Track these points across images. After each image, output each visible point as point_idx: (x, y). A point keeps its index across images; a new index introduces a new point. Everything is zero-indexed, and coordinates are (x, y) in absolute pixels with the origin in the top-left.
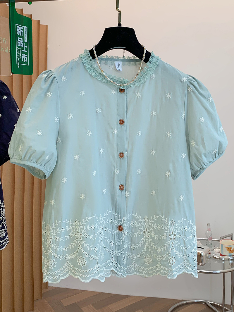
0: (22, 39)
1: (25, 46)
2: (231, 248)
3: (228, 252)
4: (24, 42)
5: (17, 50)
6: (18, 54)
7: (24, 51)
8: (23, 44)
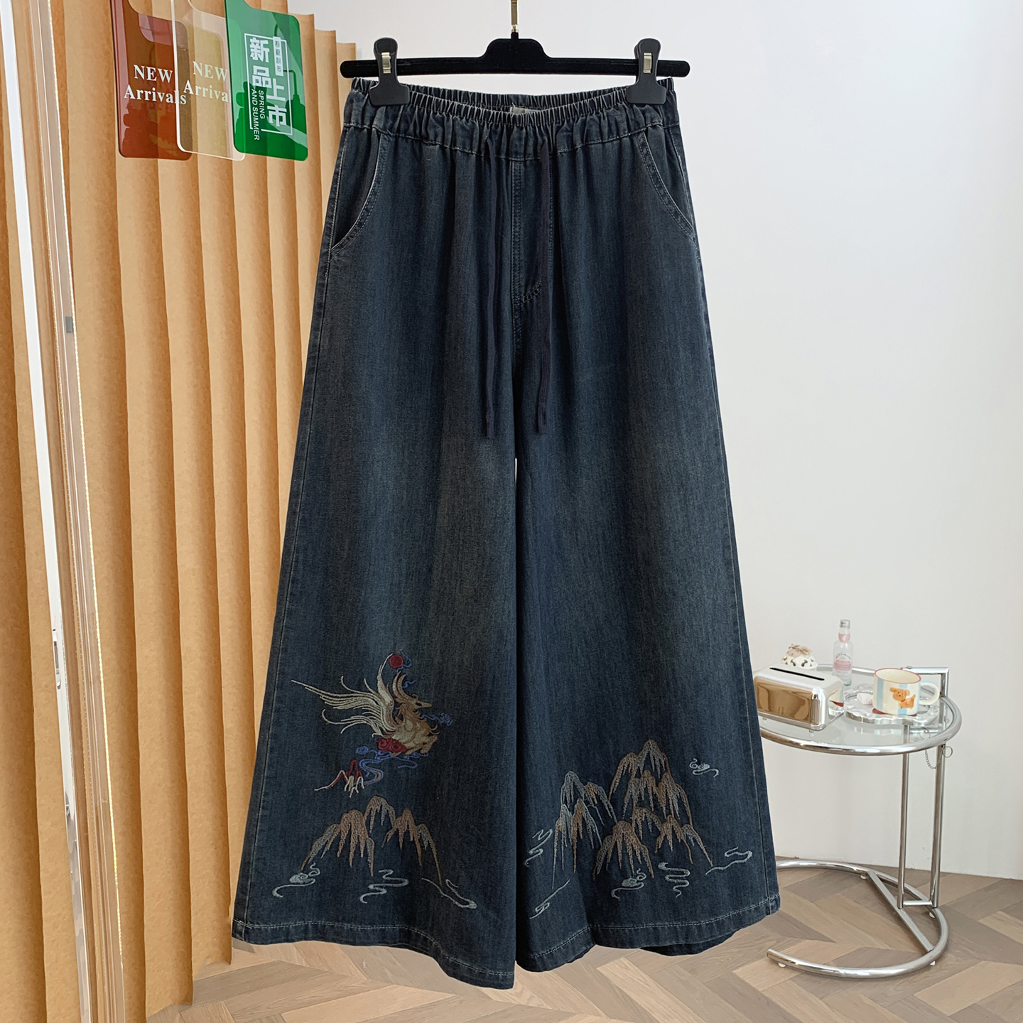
0: (267, 69)
1: (276, 87)
2: (906, 693)
3: (897, 703)
4: (272, 75)
5: (251, 97)
6: (255, 106)
7: (275, 97)
8: (270, 83)
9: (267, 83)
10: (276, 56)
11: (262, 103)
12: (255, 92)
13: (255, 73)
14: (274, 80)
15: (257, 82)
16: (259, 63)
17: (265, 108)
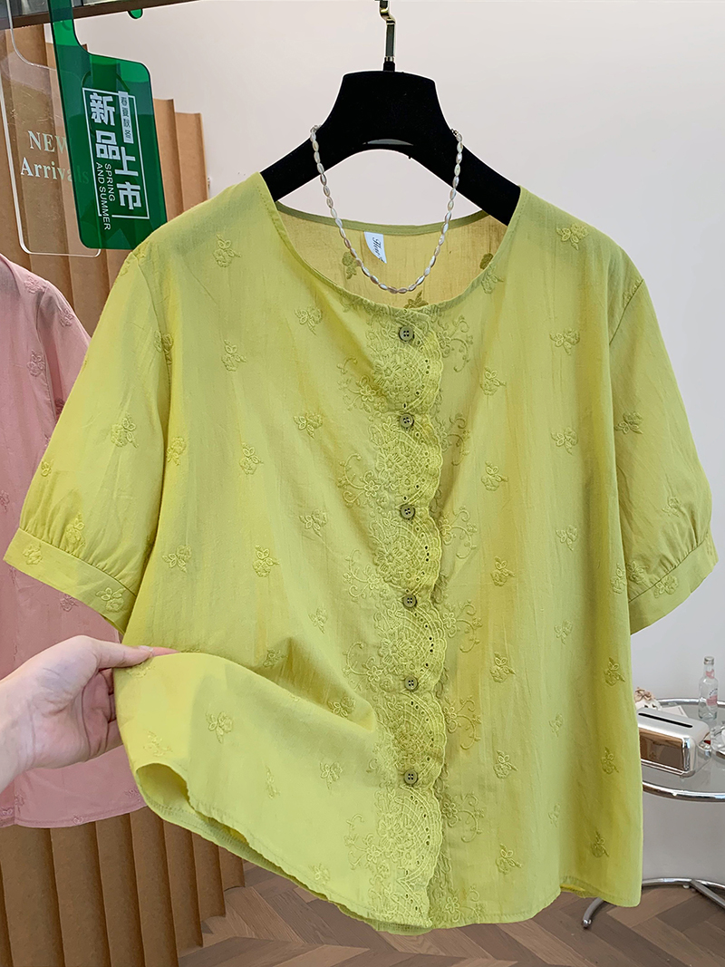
5: (97, 173)
6: (103, 185)
7: (125, 172)
8: (117, 153)
9: (114, 153)
10: (123, 117)
11: (110, 180)
12: (100, 166)
13: (99, 141)
14: (123, 148)
15: (102, 151)
16: (103, 127)
17: (115, 186)
